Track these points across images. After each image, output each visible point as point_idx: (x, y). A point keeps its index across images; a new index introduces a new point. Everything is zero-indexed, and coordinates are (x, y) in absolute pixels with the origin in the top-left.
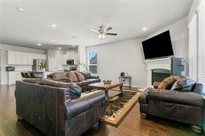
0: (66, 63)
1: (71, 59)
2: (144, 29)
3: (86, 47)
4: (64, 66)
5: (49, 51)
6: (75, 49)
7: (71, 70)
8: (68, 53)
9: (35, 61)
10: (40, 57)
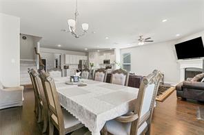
0: (103, 62)
1: (108, 59)
2: (178, 35)
3: (121, 49)
4: (101, 64)
5: (90, 54)
6: (112, 51)
7: (107, 68)
8: (105, 54)
9: (81, 61)
10: (84, 58)
